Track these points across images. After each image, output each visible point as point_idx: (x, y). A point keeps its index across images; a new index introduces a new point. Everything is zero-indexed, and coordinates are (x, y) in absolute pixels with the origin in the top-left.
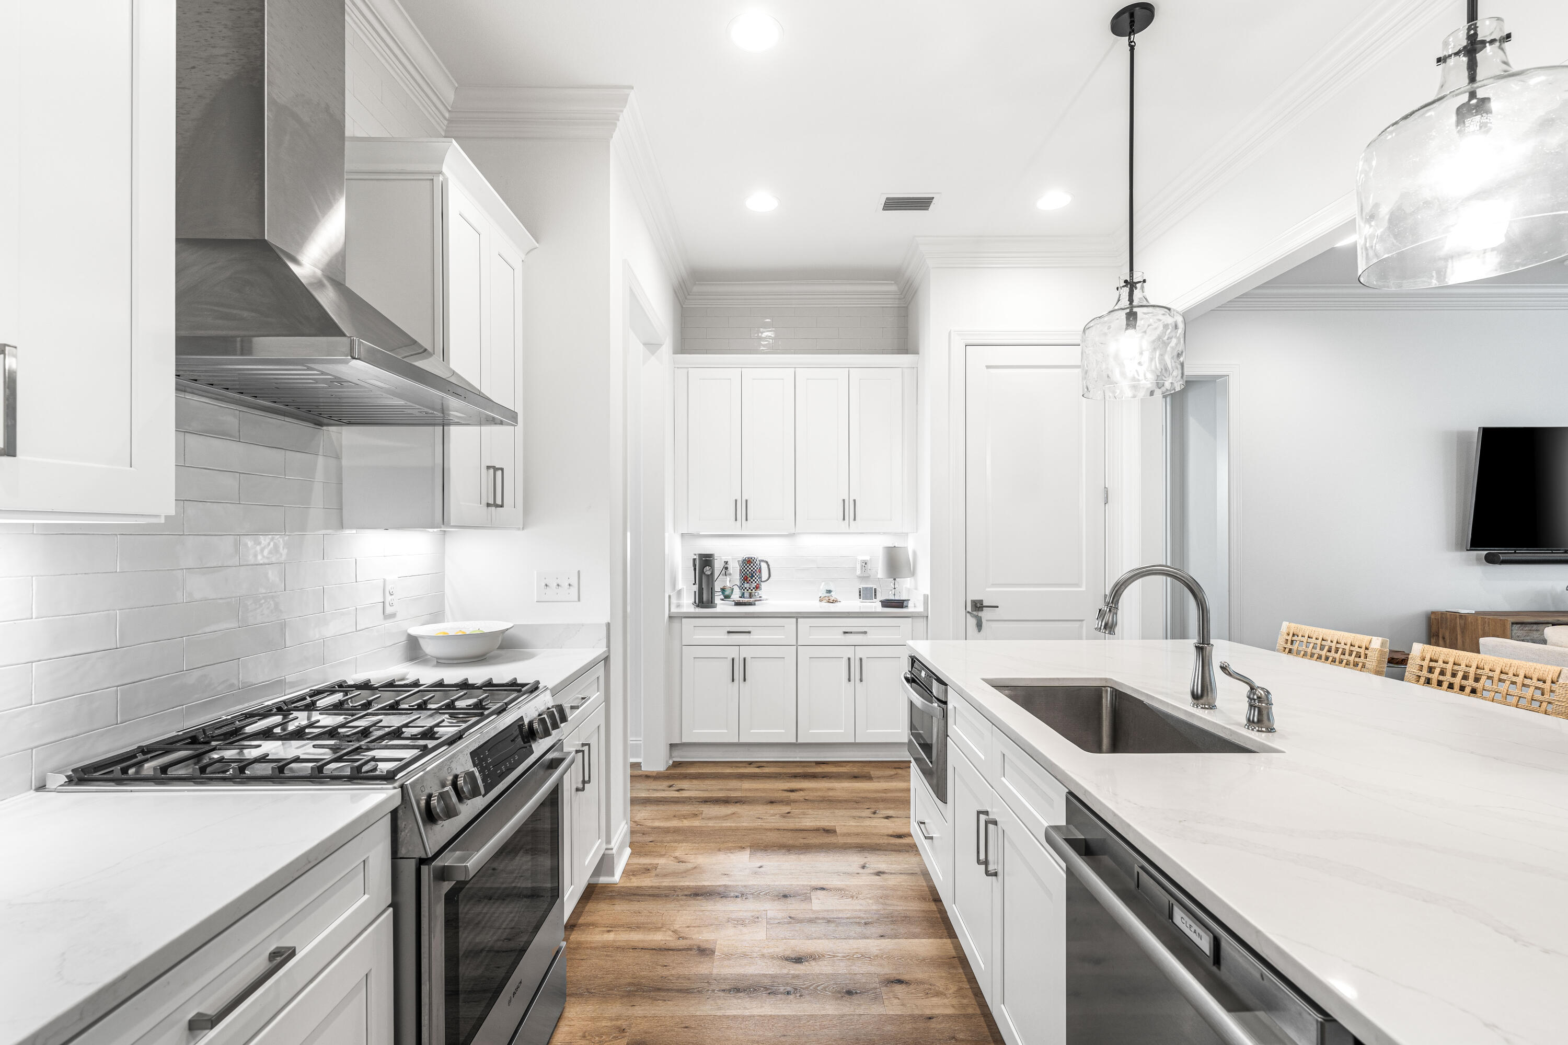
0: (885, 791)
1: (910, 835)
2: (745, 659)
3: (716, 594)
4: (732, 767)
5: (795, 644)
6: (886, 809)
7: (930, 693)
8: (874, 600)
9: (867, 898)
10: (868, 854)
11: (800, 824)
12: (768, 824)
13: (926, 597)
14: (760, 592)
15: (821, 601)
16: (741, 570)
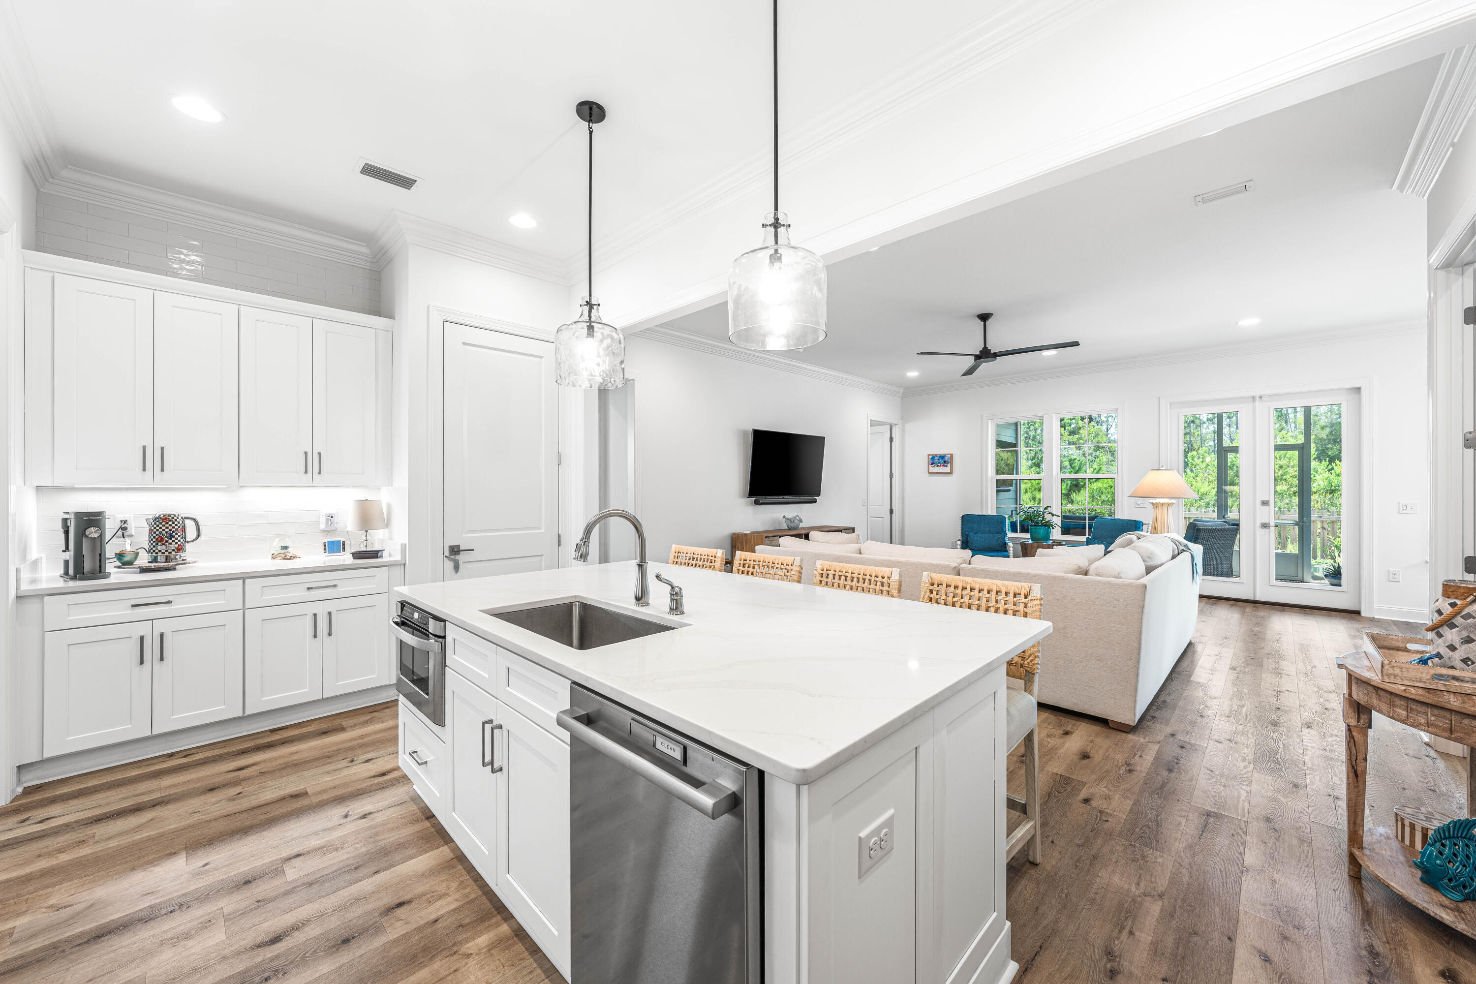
0: (362, 737)
1: (398, 768)
2: (162, 635)
3: (107, 561)
4: (140, 767)
5: (241, 607)
6: (364, 753)
7: (425, 631)
8: (342, 553)
9: (354, 844)
10: (349, 802)
11: (257, 801)
12: (207, 816)
13: (403, 547)
14: (183, 554)
15: (273, 558)
16: (151, 530)
